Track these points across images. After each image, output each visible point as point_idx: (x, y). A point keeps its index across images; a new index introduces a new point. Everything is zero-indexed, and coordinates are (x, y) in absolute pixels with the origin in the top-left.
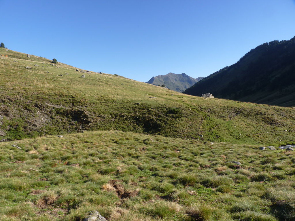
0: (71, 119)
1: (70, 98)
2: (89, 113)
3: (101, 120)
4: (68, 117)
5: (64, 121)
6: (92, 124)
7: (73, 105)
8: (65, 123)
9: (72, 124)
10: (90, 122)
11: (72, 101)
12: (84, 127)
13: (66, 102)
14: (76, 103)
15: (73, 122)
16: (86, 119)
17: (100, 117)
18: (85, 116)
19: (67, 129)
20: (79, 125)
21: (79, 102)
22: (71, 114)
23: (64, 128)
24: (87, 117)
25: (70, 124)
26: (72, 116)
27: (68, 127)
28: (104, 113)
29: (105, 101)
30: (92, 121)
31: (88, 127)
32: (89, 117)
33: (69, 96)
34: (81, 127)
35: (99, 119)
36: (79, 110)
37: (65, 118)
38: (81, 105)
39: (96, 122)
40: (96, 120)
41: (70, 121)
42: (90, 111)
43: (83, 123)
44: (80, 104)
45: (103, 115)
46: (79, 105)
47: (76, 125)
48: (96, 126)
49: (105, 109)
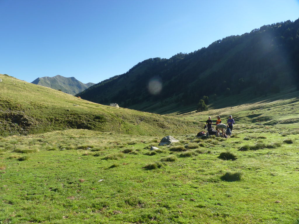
0: (11, 122)
1: (5, 103)
2: (28, 117)
3: (39, 123)
4: (8, 120)
5: (5, 124)
6: (32, 126)
7: (10, 109)
8: (5, 126)
9: (13, 126)
10: (30, 124)
11: (8, 106)
12: (25, 129)
13: (3, 107)
14: (13, 108)
15: (13, 124)
16: (26, 122)
17: (38, 120)
18: (25, 120)
19: (9, 131)
20: (20, 127)
21: (16, 107)
22: (10, 117)
23: (6, 129)
24: (27, 120)
25: (11, 126)
26: (12, 120)
27: (10, 129)
28: (41, 117)
29: (38, 107)
30: (32, 124)
31: (29, 129)
32: (29, 120)
33: (3, 101)
34: (22, 129)
35: (37, 122)
36: (18, 114)
37: (5, 121)
38: (18, 110)
39: (36, 124)
40: (35, 123)
41: (10, 124)
42: (28, 116)
43: (24, 126)
44: (17, 108)
45: (40, 119)
46: (17, 110)
47: (17, 127)
48: (36, 128)
49: (41, 114)
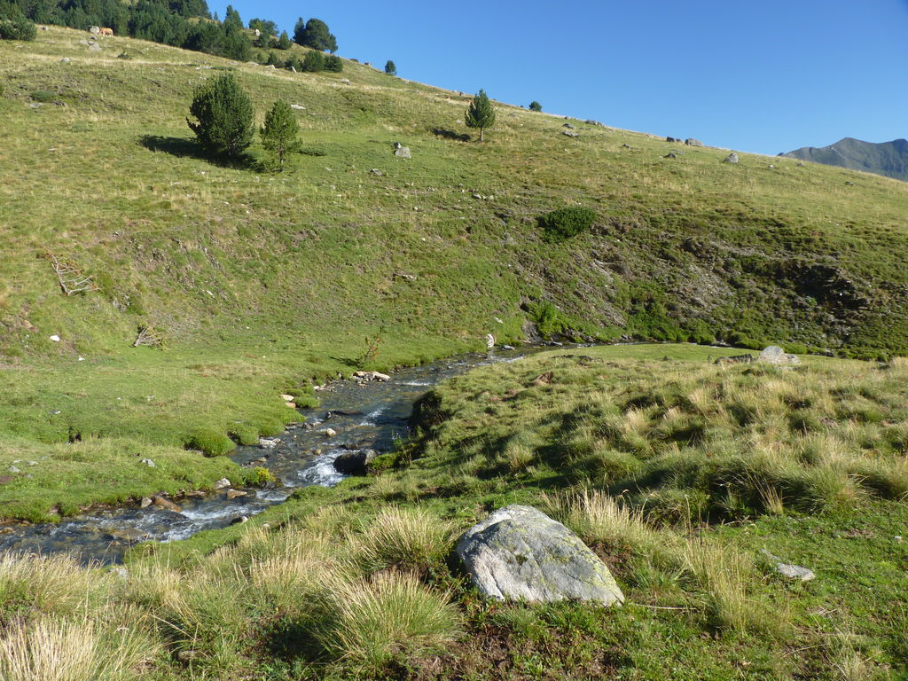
0: (795, 290)
2: (851, 275)
3: (894, 300)
4: (784, 286)
5: (775, 297)
6: (868, 310)
8: (777, 302)
9: (801, 307)
10: (863, 302)
12: (844, 318)
13: (765, 240)
14: (798, 242)
15: (800, 300)
16: (846, 293)
17: (888, 288)
18: (842, 284)
19: (790, 320)
20: (823, 310)
21: (808, 241)
22: (791, 276)
23: (777, 316)
24: (849, 287)
25: (794, 306)
26: (795, 283)
27: (791, 313)
28: (897, 278)
29: (879, 238)
30: (869, 300)
31: (856, 318)
32: (856, 288)
33: (765, 221)
34: (832, 318)
35: (886, 297)
36: (818, 264)
37: (775, 287)
38: (815, 249)
39: (880, 303)
40: (877, 298)
41: (790, 297)
42: (851, 270)
43: (838, 306)
44: (812, 246)
45: (896, 283)
46: (810, 251)
47: (816, 310)
48: (883, 319)
49: (895, 265)
